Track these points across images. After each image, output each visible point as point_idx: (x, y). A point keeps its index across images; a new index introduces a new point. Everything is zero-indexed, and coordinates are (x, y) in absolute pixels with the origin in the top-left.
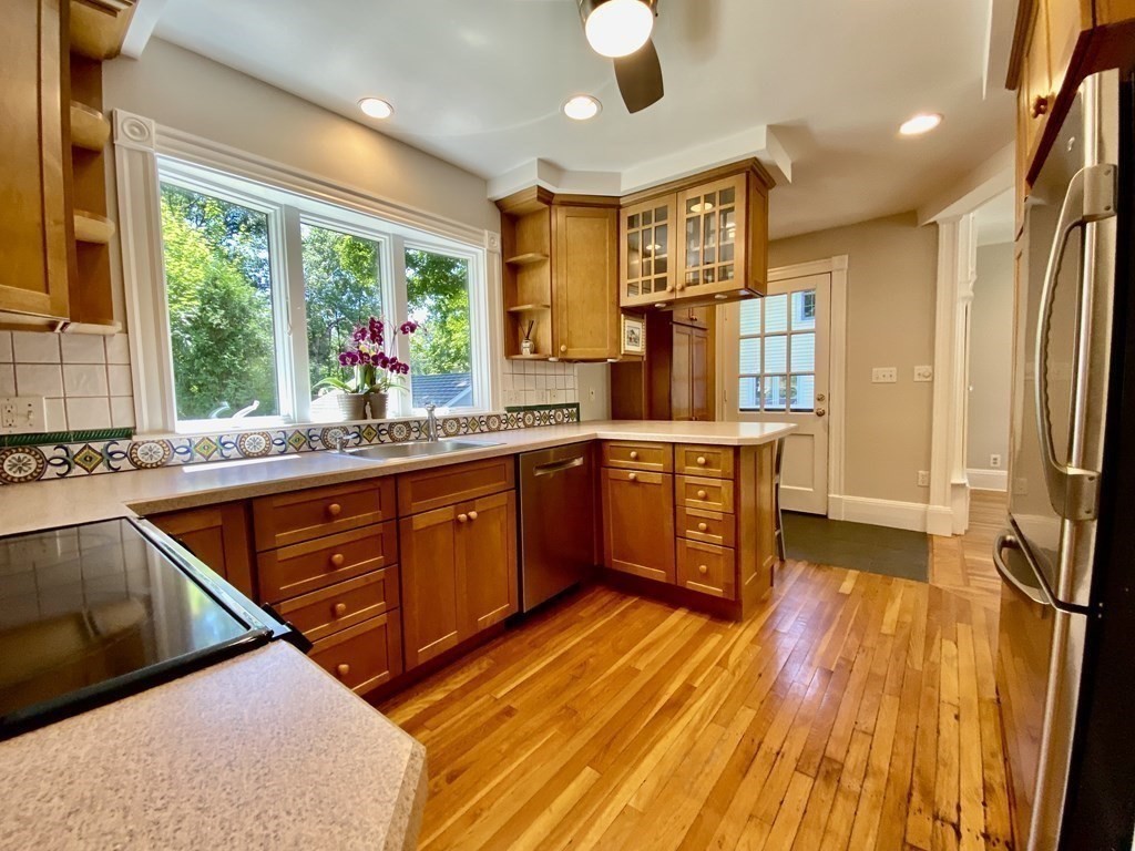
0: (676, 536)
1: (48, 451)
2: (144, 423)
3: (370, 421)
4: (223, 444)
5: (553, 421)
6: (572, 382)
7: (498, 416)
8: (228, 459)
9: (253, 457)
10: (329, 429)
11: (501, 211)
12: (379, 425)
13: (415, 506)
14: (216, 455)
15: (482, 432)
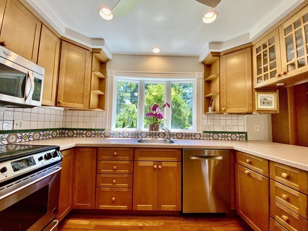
0: (269, 216)
1: (93, 132)
2: (107, 128)
3: (154, 131)
4: (120, 134)
5: (230, 139)
6: (241, 123)
7: (200, 134)
8: (120, 137)
9: (125, 138)
10: (142, 133)
11: (204, 64)
12: (156, 133)
13: (140, 158)
14: (118, 136)
15: (192, 139)
